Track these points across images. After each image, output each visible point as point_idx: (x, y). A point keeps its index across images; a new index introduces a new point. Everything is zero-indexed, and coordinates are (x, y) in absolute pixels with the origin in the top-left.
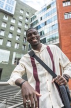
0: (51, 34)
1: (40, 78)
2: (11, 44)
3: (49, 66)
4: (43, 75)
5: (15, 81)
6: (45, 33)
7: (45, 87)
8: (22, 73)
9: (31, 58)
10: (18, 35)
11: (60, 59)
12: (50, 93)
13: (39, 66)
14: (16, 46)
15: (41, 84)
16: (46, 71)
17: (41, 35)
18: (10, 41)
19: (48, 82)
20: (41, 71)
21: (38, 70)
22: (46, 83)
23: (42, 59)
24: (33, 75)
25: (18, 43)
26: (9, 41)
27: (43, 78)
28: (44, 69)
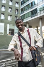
0: (42, 4)
1: (23, 47)
2: (5, 16)
3: (28, 41)
4: (25, 46)
5: (11, 49)
6: (36, 3)
7: (25, 52)
8: (14, 45)
9: (19, 37)
10: (10, 8)
11: (34, 37)
12: (28, 54)
13: (23, 41)
14: (9, 18)
15: (23, 50)
16: (26, 44)
17: (32, 5)
18: (4, 14)
19: (27, 49)
20: (24, 44)
21: (22, 43)
22: (26, 50)
23: (24, 37)
24: (20, 46)
25: (10, 16)
26: (2, 14)
27: (25, 47)
28: (25, 43)
